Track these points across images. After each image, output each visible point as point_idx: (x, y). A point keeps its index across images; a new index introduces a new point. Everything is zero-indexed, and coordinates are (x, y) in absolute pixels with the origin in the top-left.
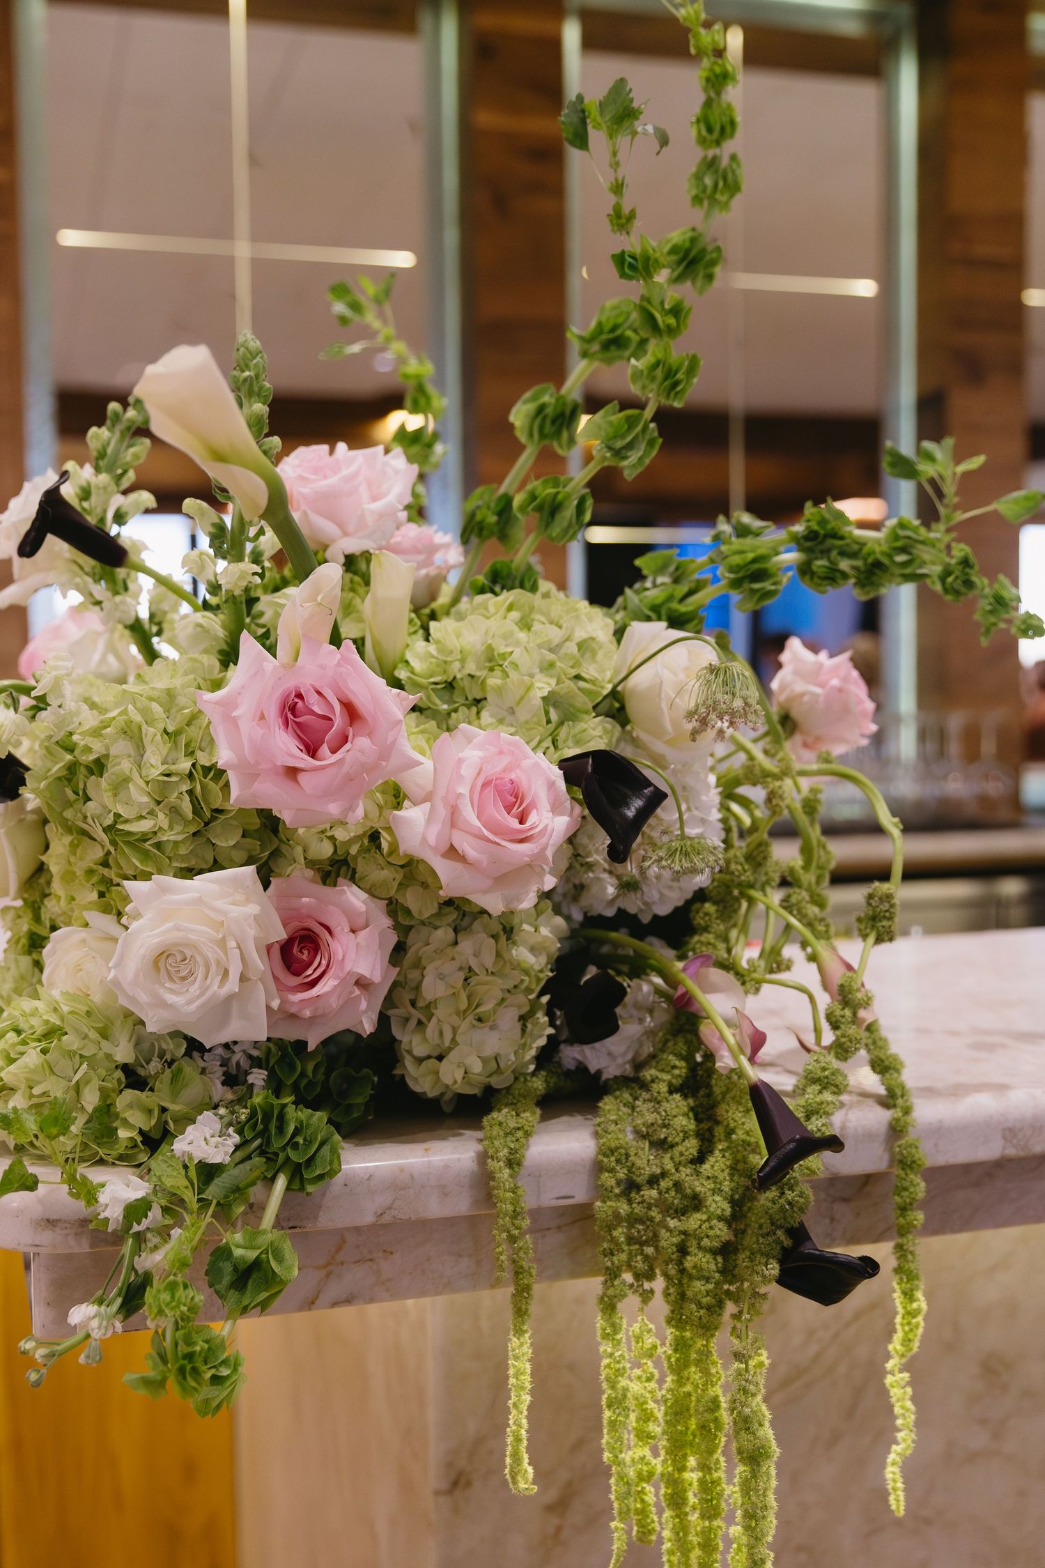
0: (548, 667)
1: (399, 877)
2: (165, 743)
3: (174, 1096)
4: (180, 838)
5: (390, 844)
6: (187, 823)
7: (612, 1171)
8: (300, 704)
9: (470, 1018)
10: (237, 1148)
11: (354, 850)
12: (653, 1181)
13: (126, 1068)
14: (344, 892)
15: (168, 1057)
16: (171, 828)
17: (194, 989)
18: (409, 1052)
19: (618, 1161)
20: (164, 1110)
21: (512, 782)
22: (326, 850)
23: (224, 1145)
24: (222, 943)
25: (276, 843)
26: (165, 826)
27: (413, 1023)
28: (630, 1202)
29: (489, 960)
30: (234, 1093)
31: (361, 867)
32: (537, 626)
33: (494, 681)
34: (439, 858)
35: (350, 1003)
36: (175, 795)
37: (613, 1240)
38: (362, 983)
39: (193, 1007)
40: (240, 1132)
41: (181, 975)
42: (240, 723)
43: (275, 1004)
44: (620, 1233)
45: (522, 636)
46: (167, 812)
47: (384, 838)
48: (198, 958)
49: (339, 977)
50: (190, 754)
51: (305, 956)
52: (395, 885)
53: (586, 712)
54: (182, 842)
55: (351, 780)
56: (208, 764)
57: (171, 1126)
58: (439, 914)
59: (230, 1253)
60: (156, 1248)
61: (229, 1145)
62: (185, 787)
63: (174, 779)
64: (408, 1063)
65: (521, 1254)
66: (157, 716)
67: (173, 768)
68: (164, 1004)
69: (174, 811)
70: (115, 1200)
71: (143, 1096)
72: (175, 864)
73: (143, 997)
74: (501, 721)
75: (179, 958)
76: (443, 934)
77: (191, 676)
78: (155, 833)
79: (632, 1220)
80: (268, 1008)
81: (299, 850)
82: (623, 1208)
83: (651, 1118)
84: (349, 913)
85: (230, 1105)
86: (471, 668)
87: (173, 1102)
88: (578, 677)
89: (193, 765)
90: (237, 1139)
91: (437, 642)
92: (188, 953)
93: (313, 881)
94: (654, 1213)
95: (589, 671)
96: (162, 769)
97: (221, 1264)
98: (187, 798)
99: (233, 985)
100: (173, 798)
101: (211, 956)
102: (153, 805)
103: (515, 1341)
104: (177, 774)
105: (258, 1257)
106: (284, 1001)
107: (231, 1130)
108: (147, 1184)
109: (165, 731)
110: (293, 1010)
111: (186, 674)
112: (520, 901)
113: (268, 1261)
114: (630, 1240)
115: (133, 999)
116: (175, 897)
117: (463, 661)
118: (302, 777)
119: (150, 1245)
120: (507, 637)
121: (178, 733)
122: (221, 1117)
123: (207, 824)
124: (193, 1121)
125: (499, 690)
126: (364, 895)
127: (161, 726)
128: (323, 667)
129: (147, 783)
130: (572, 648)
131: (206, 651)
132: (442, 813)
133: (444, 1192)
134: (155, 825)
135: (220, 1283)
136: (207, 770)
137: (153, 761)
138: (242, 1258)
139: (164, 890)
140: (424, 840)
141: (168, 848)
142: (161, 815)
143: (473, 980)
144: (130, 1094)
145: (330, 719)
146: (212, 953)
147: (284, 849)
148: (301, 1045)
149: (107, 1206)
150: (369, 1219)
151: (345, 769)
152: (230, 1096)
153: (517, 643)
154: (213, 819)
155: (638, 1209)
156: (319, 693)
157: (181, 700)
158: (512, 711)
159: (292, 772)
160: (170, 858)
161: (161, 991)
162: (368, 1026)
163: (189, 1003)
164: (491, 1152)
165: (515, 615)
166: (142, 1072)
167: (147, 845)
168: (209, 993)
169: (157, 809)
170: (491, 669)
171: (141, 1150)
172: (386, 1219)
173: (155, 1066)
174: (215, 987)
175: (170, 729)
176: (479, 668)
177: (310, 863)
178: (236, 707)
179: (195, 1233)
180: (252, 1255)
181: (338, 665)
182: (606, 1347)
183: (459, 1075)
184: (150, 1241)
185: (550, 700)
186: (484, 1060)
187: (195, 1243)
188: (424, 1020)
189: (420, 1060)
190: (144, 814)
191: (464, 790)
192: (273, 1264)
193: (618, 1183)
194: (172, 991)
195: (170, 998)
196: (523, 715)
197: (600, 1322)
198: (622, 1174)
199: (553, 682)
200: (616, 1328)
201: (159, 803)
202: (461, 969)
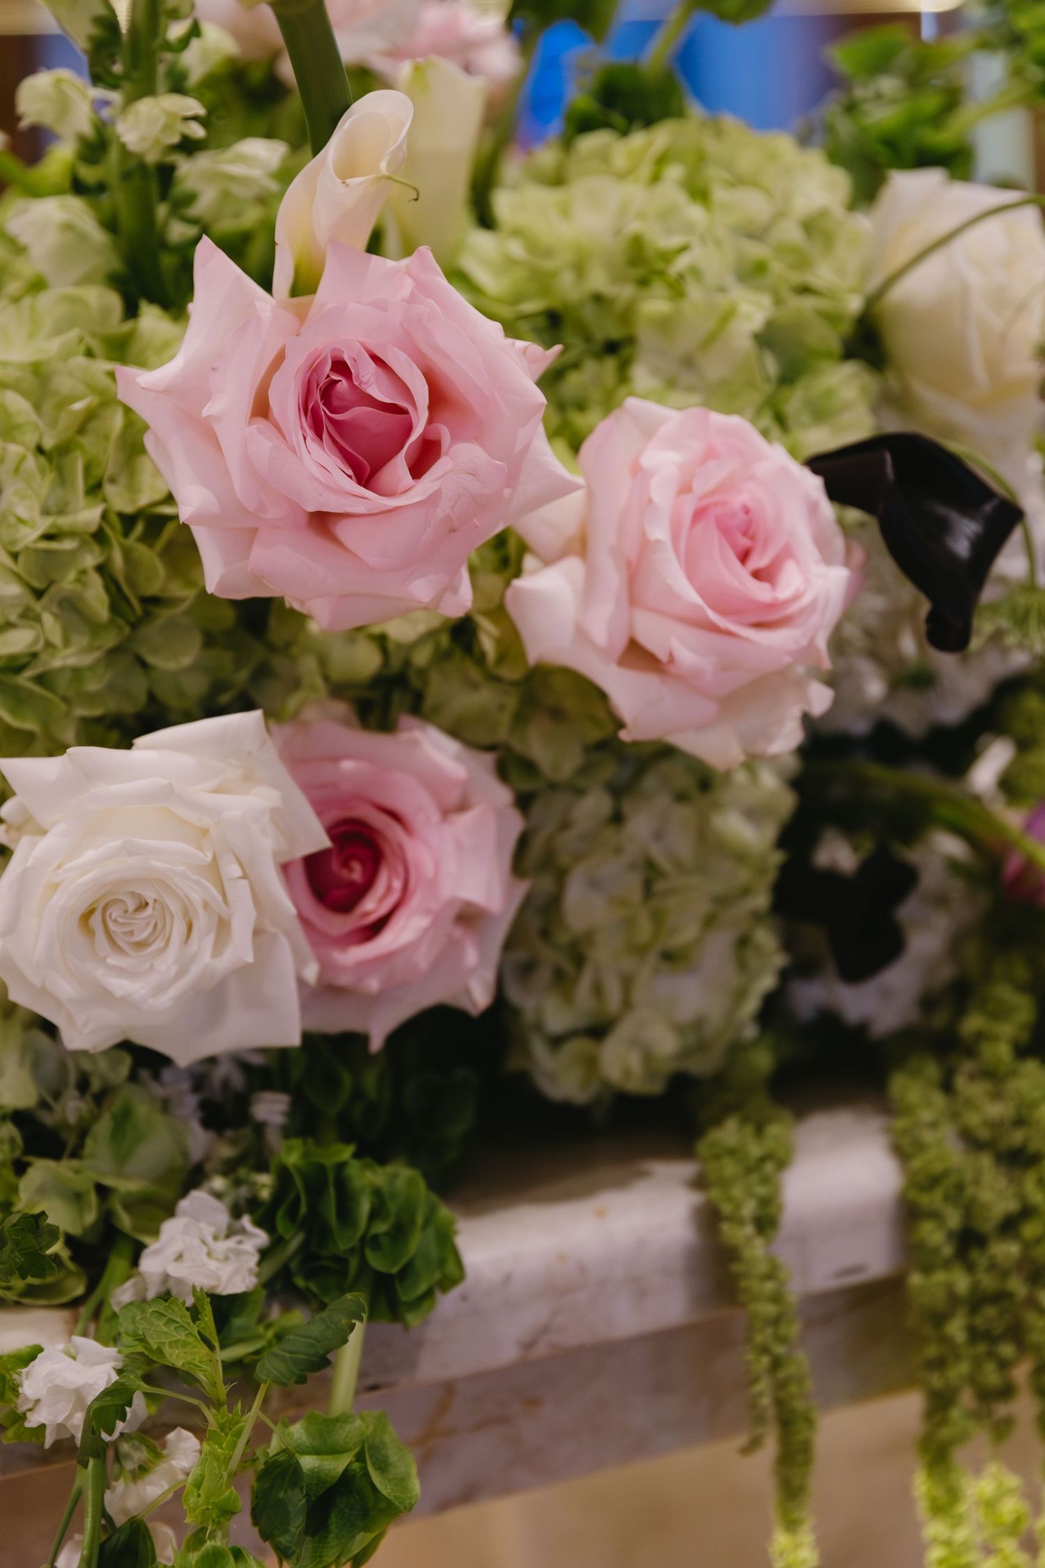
0: (752, 273)
1: (511, 702)
2: (42, 472)
3: (121, 1159)
4: (87, 660)
5: (499, 642)
6: (95, 628)
7: (936, 1216)
8: (343, 385)
9: (652, 959)
10: (264, 1254)
11: (422, 657)
12: (1009, 1226)
13: (20, 1118)
14: (415, 743)
15: (96, 1085)
16: (67, 642)
17: (166, 964)
18: (539, 1027)
19: (947, 1198)
20: (103, 1191)
21: (747, 511)
22: (367, 661)
23: (238, 1253)
24: (214, 871)
25: (259, 653)
26: (57, 639)
27: (544, 975)
28: (970, 1268)
29: (683, 845)
30: (233, 1143)
31: (436, 688)
32: (720, 194)
33: (655, 305)
34: (614, 669)
35: (448, 954)
36: (72, 575)
37: (946, 1341)
38: (468, 917)
39: (166, 999)
40: (265, 1221)
41: (137, 938)
42: (219, 429)
43: (311, 972)
44: (956, 1328)
45: (695, 212)
46: (55, 610)
47: (487, 633)
48: (173, 906)
49: (428, 911)
50: (95, 489)
51: (356, 873)
52: (505, 719)
53: (827, 355)
54: (91, 668)
55: (454, 530)
56: (129, 509)
57: (125, 1221)
58: (585, 770)
59: (297, 1468)
60: (143, 1470)
61: (246, 1253)
62: (90, 560)
63: (68, 545)
64: (539, 1048)
65: (793, 1388)
66: (19, 420)
67: (64, 522)
68: (105, 997)
69: (71, 608)
70: (57, 1391)
71: (64, 1168)
72: (81, 711)
73: (66, 989)
74: (671, 383)
75: (131, 905)
76: (595, 804)
77: (74, 334)
78: (34, 655)
79: (977, 1301)
80: (301, 982)
81: (308, 665)
82: (962, 1282)
83: (996, 1110)
84: (433, 782)
85: (229, 1169)
86: (598, 280)
87: (120, 1174)
88: (805, 290)
89: (104, 516)
90: (261, 1238)
91: (517, 233)
92: (149, 895)
93: (346, 723)
94: (1017, 1286)
95: (824, 275)
96: (44, 525)
97: (281, 1495)
98: (96, 581)
99: (241, 949)
100: (68, 582)
101: (196, 898)
102: (29, 599)
103: (781, 1539)
104: (71, 534)
105: (346, 1470)
106: (326, 966)
107: (246, 1221)
108: (112, 1351)
109: (40, 450)
110: (344, 980)
111: (58, 331)
112: (770, 739)
113: (367, 1474)
114: (975, 1335)
115: (44, 992)
116: (116, 788)
117: (579, 269)
118: (343, 530)
119: (129, 1466)
120: (667, 216)
121: (64, 449)
122: (218, 1195)
123: (134, 626)
124: (170, 1212)
125: (664, 325)
126: (452, 746)
127: (31, 439)
128: (381, 306)
129: (15, 556)
130: (791, 232)
131: (85, 280)
132: (613, 578)
133: (639, 1288)
134: (36, 641)
135: (286, 1531)
136: (128, 521)
137: (22, 511)
138: (316, 1475)
139: (92, 775)
140: (581, 634)
141: (63, 683)
142: (48, 619)
143: (659, 886)
144: (40, 1170)
145: (403, 411)
146: (198, 891)
147: (278, 663)
148: (353, 1042)
149: (38, 1401)
150: (508, 1353)
151: (443, 510)
152: (226, 1151)
153: (689, 228)
154: (148, 615)
155: (988, 1282)
156: (377, 359)
157: (64, 384)
158: (689, 362)
159: (322, 522)
160: (66, 700)
161: (100, 973)
162: (479, 997)
163: (160, 989)
164: (726, 1208)
165: (674, 172)
166: (48, 1119)
167: (24, 679)
168: (194, 971)
169: (37, 606)
170: (643, 283)
171: (70, 1272)
172: (541, 1350)
173: (72, 1108)
174: (206, 958)
175: (48, 443)
176: (617, 279)
177: (338, 690)
178: (208, 397)
179: (234, 1444)
180: (336, 1466)
181: (412, 299)
182: (935, 1529)
183: (635, 1061)
184: (128, 1456)
185: (766, 339)
186: (680, 1029)
187: (234, 1464)
188: (568, 967)
189: (556, 1042)
190: (13, 617)
191: (659, 532)
192: (376, 1479)
193: (951, 1235)
194: (121, 972)
195: (120, 986)
196: (715, 368)
197: (921, 1485)
198: (954, 1219)
199: (766, 300)
200: (954, 1495)
201: (39, 594)
202: (632, 866)
